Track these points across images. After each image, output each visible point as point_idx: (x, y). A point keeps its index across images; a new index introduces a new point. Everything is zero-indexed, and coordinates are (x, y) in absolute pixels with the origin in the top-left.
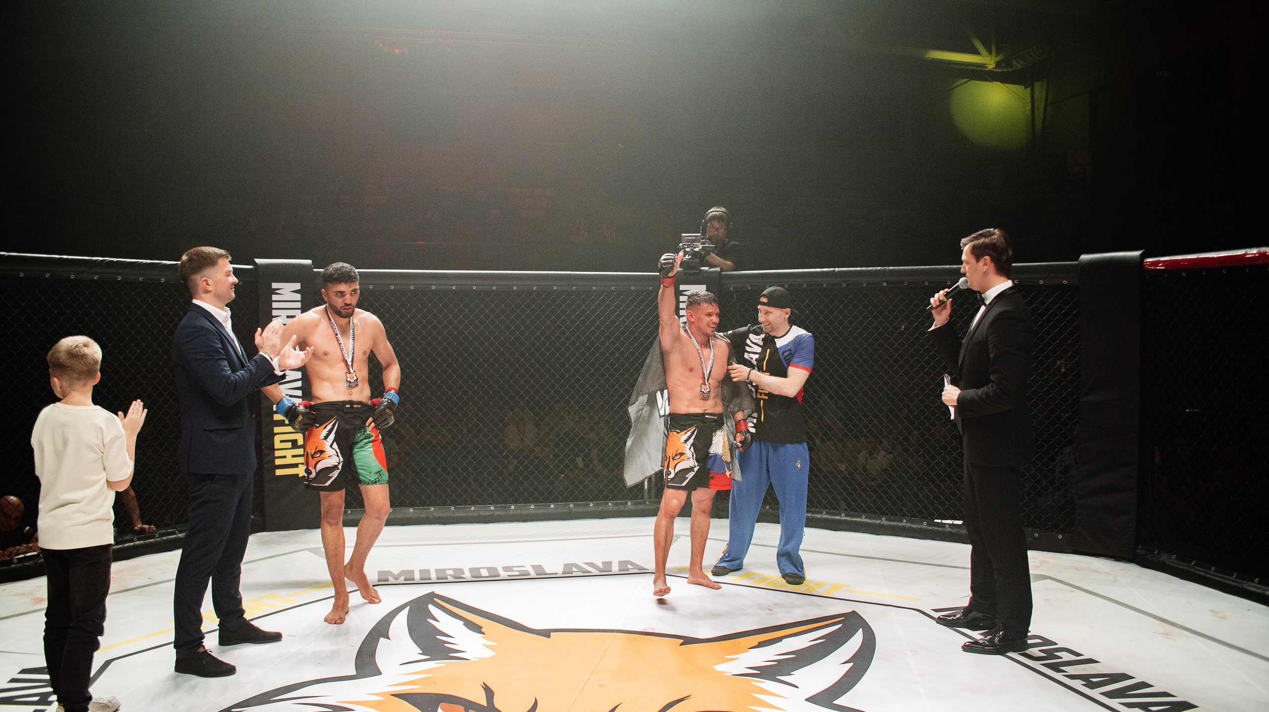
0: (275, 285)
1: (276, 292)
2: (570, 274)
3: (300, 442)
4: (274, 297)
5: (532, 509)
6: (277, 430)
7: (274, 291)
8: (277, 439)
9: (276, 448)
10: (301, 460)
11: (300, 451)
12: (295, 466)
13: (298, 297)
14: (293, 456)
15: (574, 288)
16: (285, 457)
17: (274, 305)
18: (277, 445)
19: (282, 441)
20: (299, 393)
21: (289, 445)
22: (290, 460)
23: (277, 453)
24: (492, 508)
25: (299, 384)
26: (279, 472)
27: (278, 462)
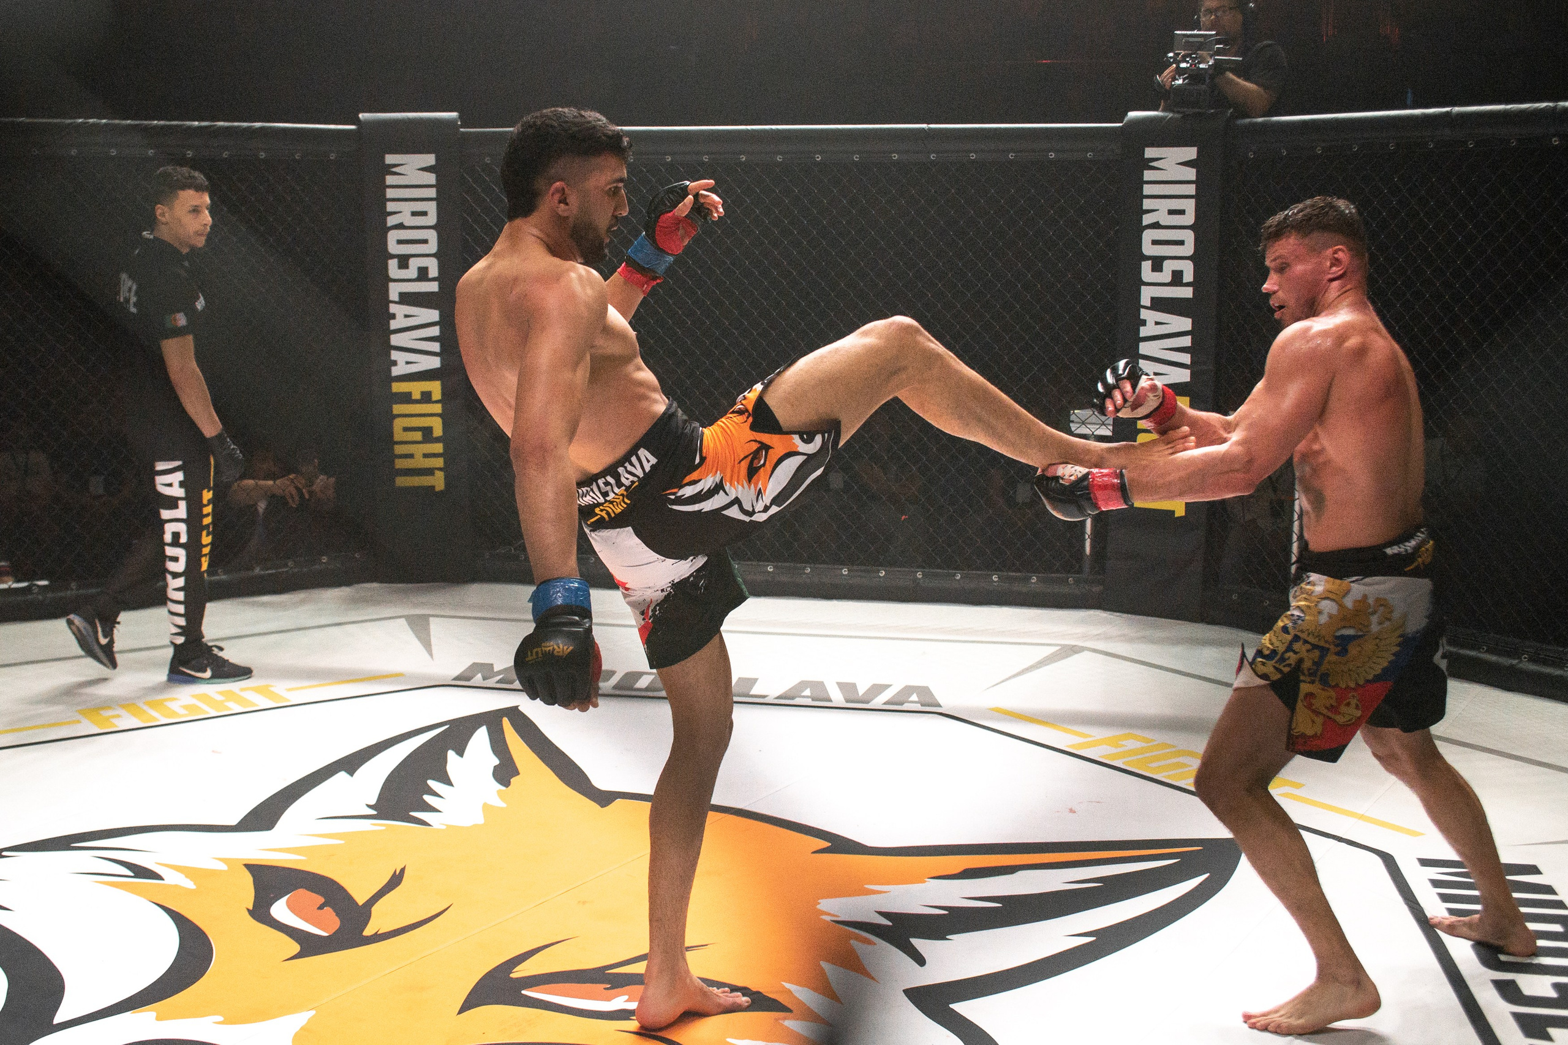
0: (390, 159)
1: (394, 170)
2: (923, 129)
3: (438, 431)
4: (390, 180)
5: (844, 575)
6: (398, 409)
7: (389, 170)
8: (398, 424)
9: (397, 438)
10: (439, 462)
11: (438, 448)
12: (430, 472)
13: (431, 179)
14: (426, 456)
15: (932, 157)
16: (411, 456)
17: (390, 193)
18: (398, 435)
19: (406, 429)
20: (436, 347)
21: (418, 436)
22: (420, 462)
23: (399, 450)
24: (770, 569)
25: (435, 331)
26: (401, 481)
27: (400, 464)
